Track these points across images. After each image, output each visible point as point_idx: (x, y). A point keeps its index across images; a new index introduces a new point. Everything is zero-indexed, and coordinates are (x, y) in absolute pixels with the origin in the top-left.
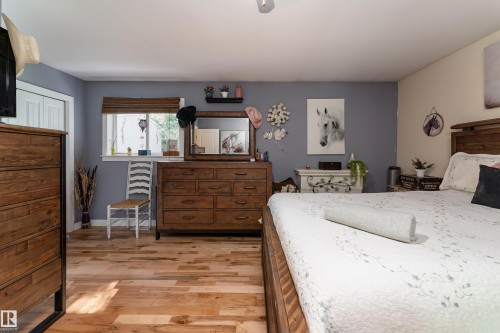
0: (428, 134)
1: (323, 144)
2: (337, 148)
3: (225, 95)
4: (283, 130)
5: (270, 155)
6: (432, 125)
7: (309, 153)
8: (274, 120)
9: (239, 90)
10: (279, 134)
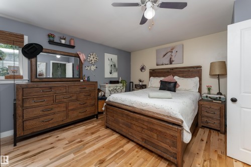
0: (141, 71)
1: (111, 73)
2: (115, 75)
3: (63, 42)
4: (95, 66)
5: (90, 78)
6: (142, 69)
7: (106, 77)
8: (92, 60)
9: (72, 41)
10: (93, 68)
